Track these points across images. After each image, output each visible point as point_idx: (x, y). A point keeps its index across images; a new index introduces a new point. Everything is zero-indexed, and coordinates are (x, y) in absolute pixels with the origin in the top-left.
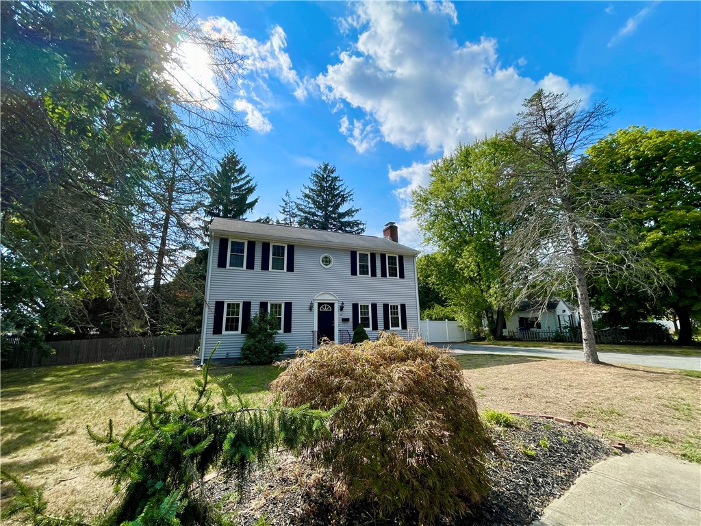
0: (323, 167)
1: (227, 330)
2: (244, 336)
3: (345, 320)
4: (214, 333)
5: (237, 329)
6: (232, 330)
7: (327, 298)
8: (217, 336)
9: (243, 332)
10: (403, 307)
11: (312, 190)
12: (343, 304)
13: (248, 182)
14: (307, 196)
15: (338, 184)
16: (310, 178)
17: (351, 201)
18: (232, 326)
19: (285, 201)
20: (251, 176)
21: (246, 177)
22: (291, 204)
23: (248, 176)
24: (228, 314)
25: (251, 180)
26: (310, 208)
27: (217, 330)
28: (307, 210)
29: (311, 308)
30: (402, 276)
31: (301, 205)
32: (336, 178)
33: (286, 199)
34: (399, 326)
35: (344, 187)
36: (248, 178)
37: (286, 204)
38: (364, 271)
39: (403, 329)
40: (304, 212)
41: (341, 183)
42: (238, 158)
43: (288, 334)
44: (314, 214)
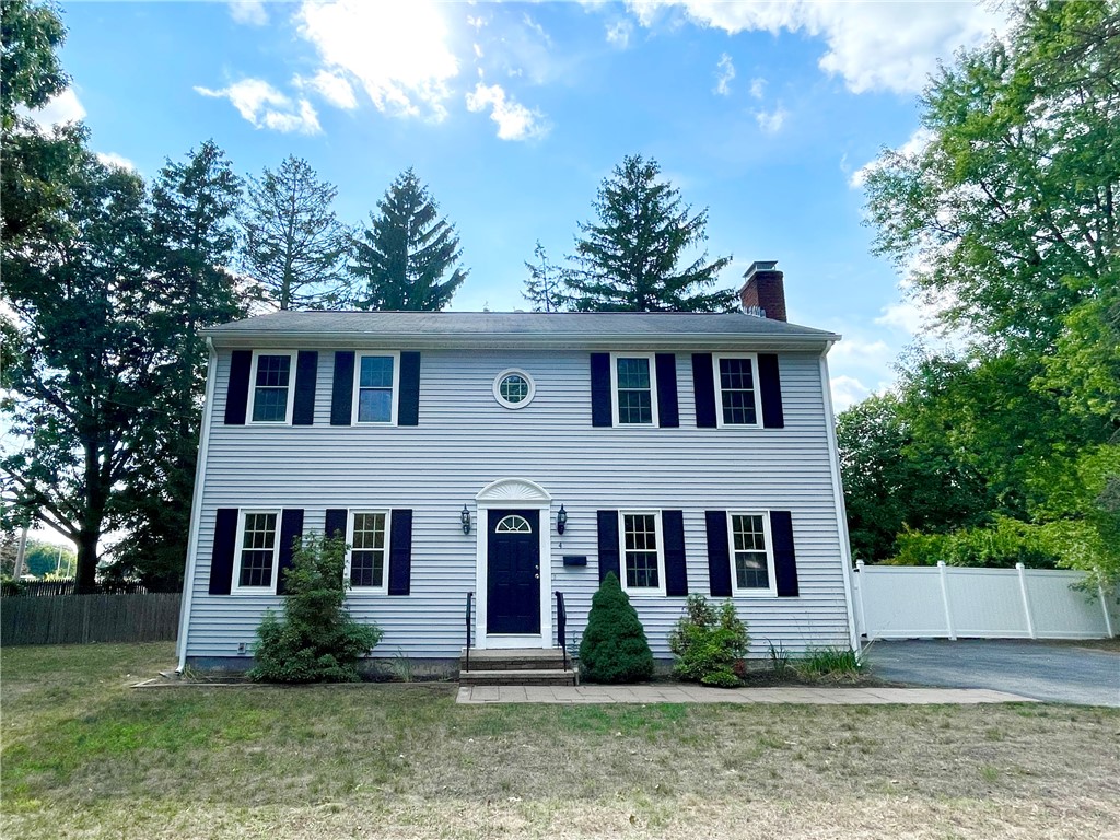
0: (623, 167)
1: (244, 582)
2: (282, 599)
3: (575, 563)
4: (211, 592)
5: (267, 583)
6: (256, 583)
7: (514, 496)
8: (219, 599)
9: (280, 591)
10: (782, 521)
11: (601, 231)
12: (562, 512)
13: (444, 236)
14: (585, 247)
15: (664, 203)
16: (594, 204)
17: (700, 241)
18: (255, 573)
19: (533, 268)
20: (449, 223)
21: (439, 226)
22: (548, 275)
23: (443, 223)
24: (248, 543)
25: (447, 231)
26: (600, 276)
27: (220, 584)
28: (592, 282)
29: (467, 527)
30: (774, 419)
31: (575, 273)
32: (661, 188)
33: (537, 262)
34: (767, 586)
35: (681, 208)
36: (443, 229)
37: (535, 275)
38: (635, 411)
39: (781, 593)
40: (586, 289)
41: (672, 199)
42: (420, 186)
43: (399, 600)
44: (609, 291)
